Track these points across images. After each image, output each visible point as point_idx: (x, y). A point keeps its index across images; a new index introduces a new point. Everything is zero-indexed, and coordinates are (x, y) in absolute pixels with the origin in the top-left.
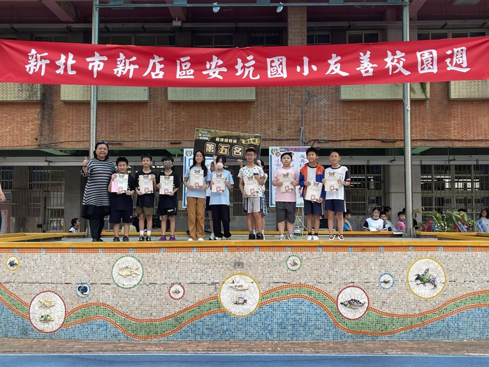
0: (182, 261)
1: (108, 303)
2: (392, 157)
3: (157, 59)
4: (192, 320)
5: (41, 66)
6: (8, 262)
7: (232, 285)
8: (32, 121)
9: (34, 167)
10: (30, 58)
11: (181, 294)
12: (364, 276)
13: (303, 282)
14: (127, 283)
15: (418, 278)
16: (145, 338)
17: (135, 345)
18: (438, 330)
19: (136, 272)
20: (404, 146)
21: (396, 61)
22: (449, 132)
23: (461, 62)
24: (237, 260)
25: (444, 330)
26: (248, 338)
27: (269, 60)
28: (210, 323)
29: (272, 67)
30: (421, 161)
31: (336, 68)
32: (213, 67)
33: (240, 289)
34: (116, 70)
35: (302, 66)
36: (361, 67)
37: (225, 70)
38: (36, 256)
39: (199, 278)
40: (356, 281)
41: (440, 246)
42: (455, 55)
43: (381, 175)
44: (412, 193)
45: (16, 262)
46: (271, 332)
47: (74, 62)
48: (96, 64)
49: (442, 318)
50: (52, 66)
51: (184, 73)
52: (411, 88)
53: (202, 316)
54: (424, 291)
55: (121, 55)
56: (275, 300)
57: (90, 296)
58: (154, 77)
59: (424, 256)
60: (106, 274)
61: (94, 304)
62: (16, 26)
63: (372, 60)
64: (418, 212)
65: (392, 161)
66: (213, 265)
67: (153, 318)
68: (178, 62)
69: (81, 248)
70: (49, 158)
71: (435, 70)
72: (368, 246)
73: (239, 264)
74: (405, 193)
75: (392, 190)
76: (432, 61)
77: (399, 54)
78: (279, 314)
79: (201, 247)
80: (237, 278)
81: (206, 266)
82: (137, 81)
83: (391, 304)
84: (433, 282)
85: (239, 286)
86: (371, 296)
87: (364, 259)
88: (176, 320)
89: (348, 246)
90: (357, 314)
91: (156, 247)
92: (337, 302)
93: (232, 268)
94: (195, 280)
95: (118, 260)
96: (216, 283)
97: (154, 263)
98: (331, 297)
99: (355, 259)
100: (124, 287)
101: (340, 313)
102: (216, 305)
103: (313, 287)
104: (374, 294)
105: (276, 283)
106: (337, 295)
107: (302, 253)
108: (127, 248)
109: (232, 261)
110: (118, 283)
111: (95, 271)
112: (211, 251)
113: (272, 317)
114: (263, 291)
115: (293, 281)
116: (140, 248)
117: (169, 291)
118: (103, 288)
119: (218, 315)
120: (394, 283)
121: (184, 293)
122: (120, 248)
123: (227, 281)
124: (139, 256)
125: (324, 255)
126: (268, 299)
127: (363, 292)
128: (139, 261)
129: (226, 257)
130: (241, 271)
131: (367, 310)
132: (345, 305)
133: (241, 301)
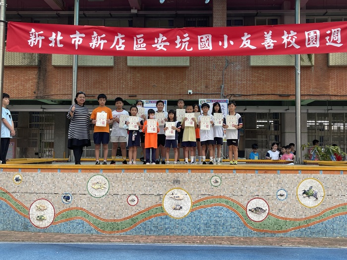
0: (137, 179)
1: (84, 208)
2: (287, 107)
3: (120, 36)
4: (143, 220)
5: (39, 41)
6: (15, 178)
7: (172, 196)
8: (32, 80)
9: (33, 112)
10: (31, 35)
11: (136, 202)
12: (266, 190)
13: (222, 195)
14: (97, 194)
15: (305, 192)
16: (110, 233)
17: (103, 237)
18: (318, 230)
19: (104, 186)
20: (296, 99)
21: (290, 38)
22: (327, 89)
23: (336, 39)
24: (176, 179)
25: (323, 230)
26: (183, 234)
27: (199, 37)
28: (156, 223)
29: (201, 42)
30: (308, 110)
31: (247, 43)
32: (160, 42)
33: (177, 199)
34: (91, 44)
35: (223, 41)
36: (265, 43)
37: (168, 44)
38: (34, 174)
39: (148, 191)
40: (261, 194)
41: (321, 170)
42: (333, 34)
43: (279, 120)
44: (301, 133)
45: (20, 178)
46: (199, 229)
47: (62, 38)
48: (77, 39)
49: (321, 222)
50: (46, 41)
51: (139, 46)
52: (301, 58)
53: (150, 217)
54: (308, 202)
55: (95, 33)
56: (202, 207)
57: (72, 202)
58: (118, 49)
59: (309, 177)
60: (83, 187)
61: (74, 208)
62: (21, 13)
63: (273, 37)
64: (305, 146)
65: (286, 110)
66: (158, 182)
67: (116, 219)
68: (135, 38)
69: (66, 169)
70: (44, 106)
71: (318, 45)
72: (269, 170)
73: (177, 182)
74: (296, 133)
75: (287, 130)
76: (316, 39)
77: (293, 33)
78: (205, 217)
79: (150, 169)
80: (176, 191)
81: (154, 182)
82: (106, 52)
83: (285, 211)
84: (315, 196)
85: (177, 197)
86: (271, 205)
87: (266, 178)
88: (132, 220)
89: (255, 170)
90: (261, 218)
91: (119, 169)
92: (246, 209)
93: (172, 184)
94: (146, 192)
95: (91, 177)
96: (160, 195)
97: (117, 180)
98: (242, 206)
99: (259, 178)
100: (96, 196)
101: (249, 217)
102: (160, 210)
103: (229, 198)
104: (273, 204)
105: (203, 195)
106: (246, 205)
107: (222, 174)
108: (98, 169)
109: (172, 179)
110: (91, 194)
111: (75, 185)
112: (157, 172)
113: (200, 219)
114: (194, 200)
115: (215, 194)
116: (107, 169)
117: (127, 200)
118: (81, 197)
119: (161, 217)
120: (287, 196)
121: (138, 201)
122: (93, 169)
123: (168, 193)
124: (106, 175)
125: (237, 175)
126: (197, 206)
127: (265, 202)
128: (106, 178)
129: (168, 176)
130: (178, 187)
131: (267, 215)
132: (252, 211)
133: (178, 208)
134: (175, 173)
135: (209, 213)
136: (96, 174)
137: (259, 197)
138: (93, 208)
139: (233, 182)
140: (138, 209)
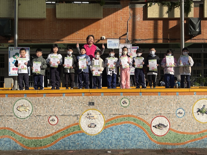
4: (63, 137)
11: (56, 122)
12: (167, 110)
13: (130, 114)
14: (22, 115)
15: (199, 111)
22: (203, 35)
24: (91, 101)
39: (67, 112)
40: (163, 113)
46: (111, 144)
53: (68, 135)
56: (114, 125)
60: (10, 110)
61: (2, 128)
72: (169, 92)
78: (116, 134)
79: (68, 93)
80: (91, 112)
87: (167, 100)
88: (53, 137)
89: (158, 92)
90: (163, 133)
91: (40, 94)
92: (151, 126)
93: (87, 106)
94: (65, 113)
95: (17, 101)
96: (77, 115)
97: (39, 103)
98: (147, 123)
99: (162, 99)
100: (21, 117)
101: (153, 132)
102: (77, 128)
103: (136, 116)
104: (173, 120)
105: (114, 114)
106: (151, 122)
107: (130, 96)
108: (22, 94)
109: (87, 101)
110: (17, 115)
111: (3, 108)
112: (75, 96)
113: (112, 135)
114: (106, 119)
115: (124, 113)
116: (30, 94)
117: (49, 120)
118: (8, 118)
119: (78, 134)
120: (184, 114)
121: (58, 121)
122: (18, 94)
123: (84, 114)
124: (30, 99)
125: (143, 97)
126: (109, 124)
127: (166, 120)
128: (30, 102)
129: (84, 99)
130: (93, 108)
131: (169, 130)
132: (155, 127)
133: (93, 126)
134: (90, 97)
135: (120, 130)
136: (20, 98)
137: (162, 115)
138: (18, 127)
139: (140, 103)
140: (58, 128)
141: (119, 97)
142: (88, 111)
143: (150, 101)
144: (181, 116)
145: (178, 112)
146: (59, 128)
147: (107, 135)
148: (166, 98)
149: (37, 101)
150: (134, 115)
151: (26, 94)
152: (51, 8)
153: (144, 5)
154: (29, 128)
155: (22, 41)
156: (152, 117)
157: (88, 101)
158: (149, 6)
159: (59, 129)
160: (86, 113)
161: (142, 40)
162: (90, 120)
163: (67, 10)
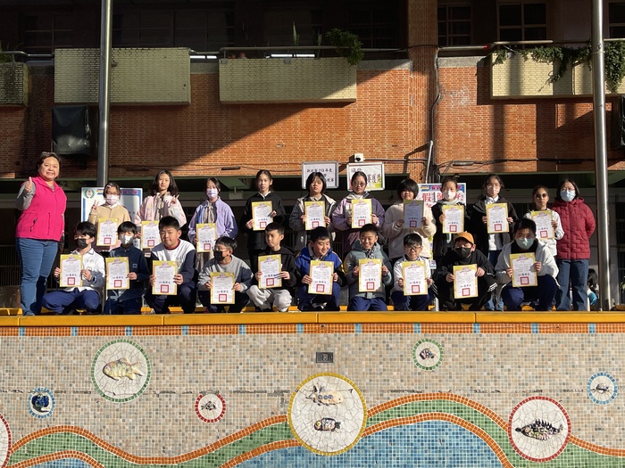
1: (85, 427)
4: (238, 460)
8: (12, 136)
12: (561, 378)
13: (445, 390)
14: (119, 391)
19: (136, 370)
24: (322, 349)
30: (616, 196)
33: (326, 402)
39: (251, 382)
40: (546, 387)
56: (394, 423)
60: (82, 374)
61: (60, 429)
66: (276, 358)
67: (167, 456)
69: (39, 327)
72: (566, 323)
78: (400, 449)
79: (254, 324)
80: (322, 381)
81: (265, 360)
85: (326, 398)
86: (573, 416)
87: (560, 346)
88: (210, 459)
89: (530, 323)
90: (547, 450)
91: (173, 326)
92: (510, 428)
93: (313, 363)
94: (244, 385)
95: (103, 348)
96: (282, 392)
97: (170, 354)
98: (499, 418)
99: (542, 346)
100: (115, 397)
101: (516, 448)
102: (282, 433)
103: (463, 398)
104: (578, 412)
105: (395, 391)
106: (509, 415)
107: (443, 335)
108: (120, 326)
109: (312, 349)
110: (103, 391)
111: (62, 368)
112: (275, 333)
113: (387, 455)
114: (371, 406)
115: (426, 388)
116: (144, 326)
117: (197, 406)
118: (76, 399)
119: (286, 451)
120: (616, 391)
121: (224, 409)
122: (108, 326)
123: (304, 387)
124: (141, 341)
125: (484, 339)
126: (381, 422)
127: (558, 409)
128: (142, 350)
129: (302, 343)
130: (330, 370)
131: (566, 442)
132: (524, 432)
133: (330, 425)
134: (322, 335)
135: (412, 440)
136: (115, 338)
137: (543, 395)
138: (107, 427)
139: (474, 356)
140: (224, 431)
141: (409, 338)
142: (315, 381)
143: (505, 352)
144: (604, 397)
145: (594, 385)
146: (227, 431)
147: (372, 453)
148: (555, 342)
149: (164, 347)
150: (458, 393)
151: (130, 326)
152: (206, 72)
153: (479, 58)
154: (137, 428)
155: (121, 170)
156: (513, 402)
157: (314, 350)
158: (496, 63)
159: (227, 434)
160: (309, 385)
161: (475, 163)
162: (322, 406)
163: (252, 79)
